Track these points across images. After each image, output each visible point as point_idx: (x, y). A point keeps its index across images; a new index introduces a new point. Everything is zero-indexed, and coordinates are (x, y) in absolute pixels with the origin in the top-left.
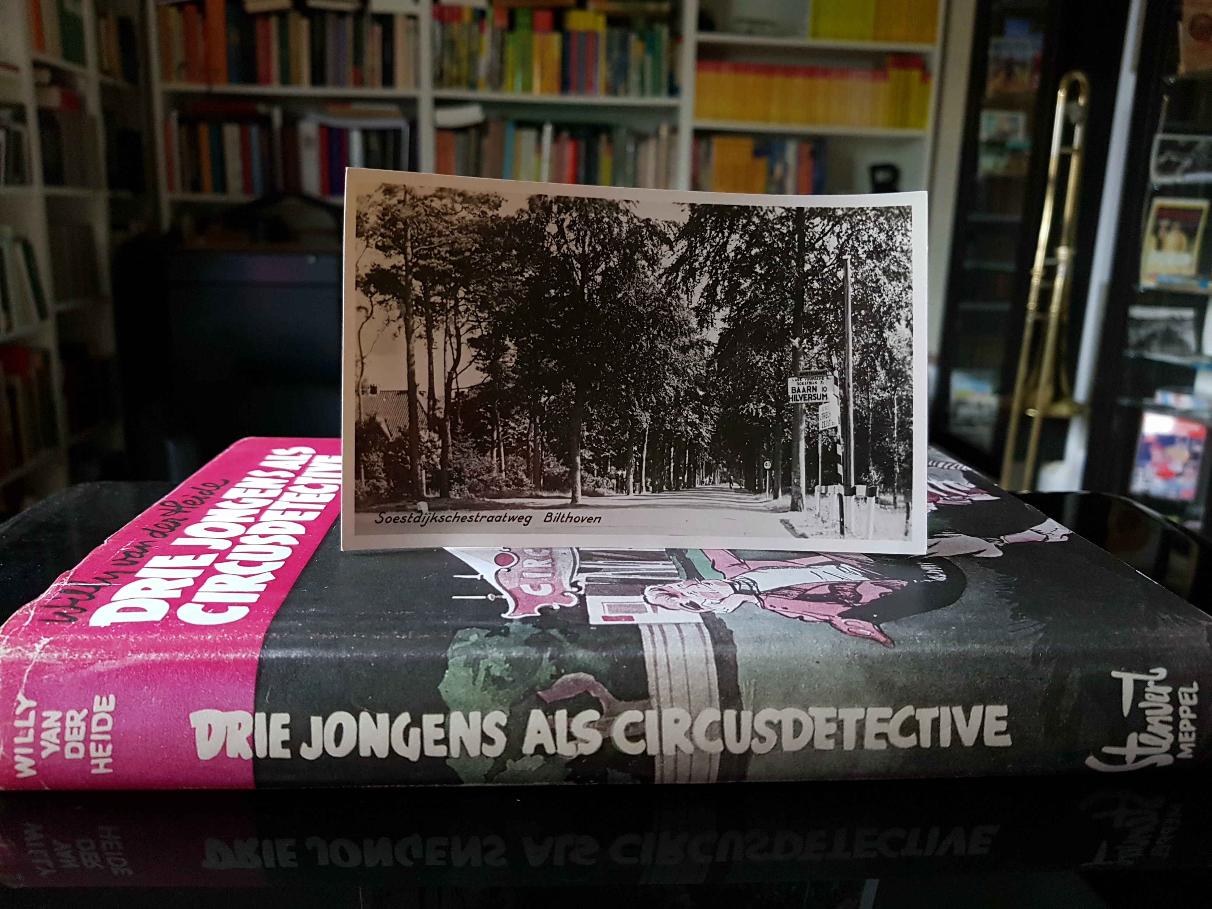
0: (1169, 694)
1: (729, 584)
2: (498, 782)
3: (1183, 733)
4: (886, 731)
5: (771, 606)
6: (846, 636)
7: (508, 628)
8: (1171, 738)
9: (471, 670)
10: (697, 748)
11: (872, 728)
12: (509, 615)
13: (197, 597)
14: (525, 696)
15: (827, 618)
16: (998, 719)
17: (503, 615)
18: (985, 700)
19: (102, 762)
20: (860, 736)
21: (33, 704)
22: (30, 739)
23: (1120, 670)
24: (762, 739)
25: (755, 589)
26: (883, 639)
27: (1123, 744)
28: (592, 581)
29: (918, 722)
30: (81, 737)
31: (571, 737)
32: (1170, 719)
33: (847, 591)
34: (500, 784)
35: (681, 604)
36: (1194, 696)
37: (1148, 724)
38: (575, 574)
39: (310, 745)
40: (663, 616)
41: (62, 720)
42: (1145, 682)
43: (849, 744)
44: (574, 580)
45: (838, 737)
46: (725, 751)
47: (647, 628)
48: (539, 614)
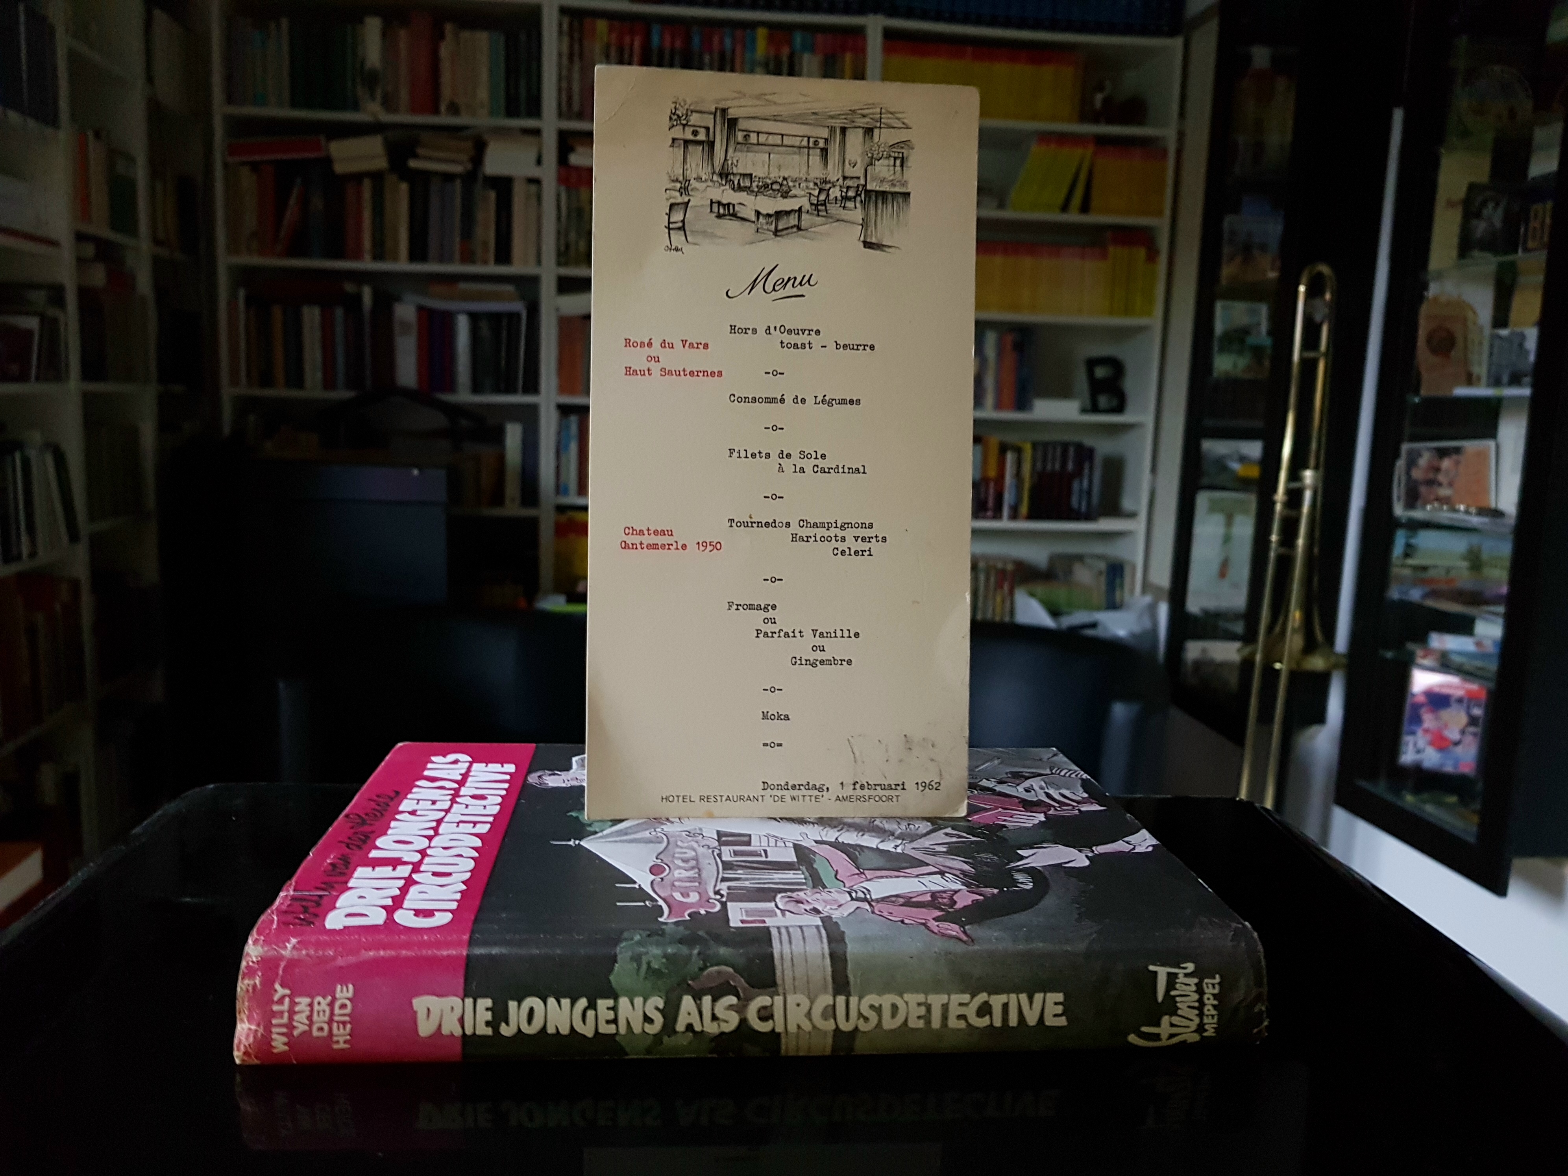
0: (1196, 984)
1: (847, 892)
2: (656, 1055)
3: (1207, 1016)
4: (965, 1013)
5: (880, 911)
6: (936, 936)
7: (663, 930)
8: (1197, 1020)
9: (635, 965)
10: (814, 1027)
11: (954, 1011)
12: (665, 919)
13: (406, 904)
14: (678, 985)
15: (924, 921)
16: (1056, 1004)
17: (660, 919)
18: (1045, 990)
19: (341, 1039)
20: (945, 1017)
21: (288, 992)
22: (285, 1020)
23: (1156, 965)
24: (866, 1019)
25: (868, 896)
26: (965, 938)
27: (1158, 1024)
28: (734, 890)
29: (990, 1006)
30: (326, 1019)
31: (714, 1018)
32: (1196, 1004)
33: (945, 898)
34: (658, 1056)
35: (806, 910)
36: (1217, 986)
37: (1178, 1008)
38: (718, 883)
39: (507, 1024)
40: (790, 920)
41: (311, 1005)
42: (1175, 975)
43: (936, 1023)
44: (717, 888)
45: (927, 1018)
46: (837, 1030)
47: (776, 929)
48: (688, 918)
